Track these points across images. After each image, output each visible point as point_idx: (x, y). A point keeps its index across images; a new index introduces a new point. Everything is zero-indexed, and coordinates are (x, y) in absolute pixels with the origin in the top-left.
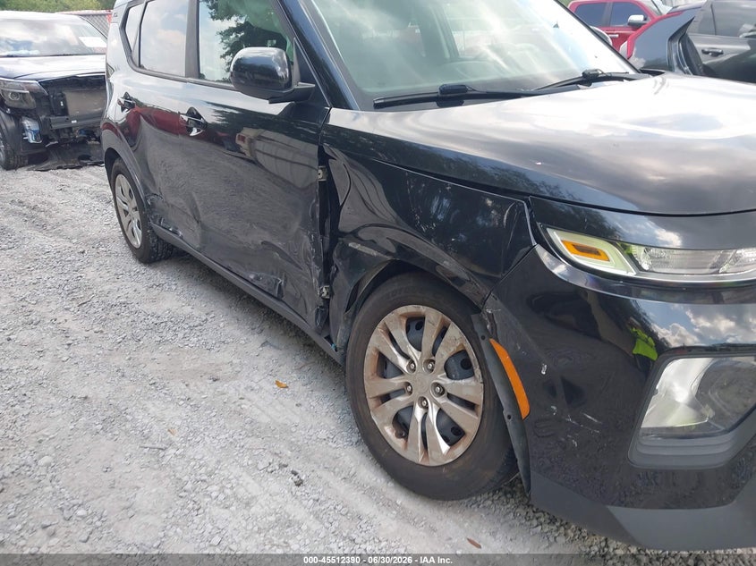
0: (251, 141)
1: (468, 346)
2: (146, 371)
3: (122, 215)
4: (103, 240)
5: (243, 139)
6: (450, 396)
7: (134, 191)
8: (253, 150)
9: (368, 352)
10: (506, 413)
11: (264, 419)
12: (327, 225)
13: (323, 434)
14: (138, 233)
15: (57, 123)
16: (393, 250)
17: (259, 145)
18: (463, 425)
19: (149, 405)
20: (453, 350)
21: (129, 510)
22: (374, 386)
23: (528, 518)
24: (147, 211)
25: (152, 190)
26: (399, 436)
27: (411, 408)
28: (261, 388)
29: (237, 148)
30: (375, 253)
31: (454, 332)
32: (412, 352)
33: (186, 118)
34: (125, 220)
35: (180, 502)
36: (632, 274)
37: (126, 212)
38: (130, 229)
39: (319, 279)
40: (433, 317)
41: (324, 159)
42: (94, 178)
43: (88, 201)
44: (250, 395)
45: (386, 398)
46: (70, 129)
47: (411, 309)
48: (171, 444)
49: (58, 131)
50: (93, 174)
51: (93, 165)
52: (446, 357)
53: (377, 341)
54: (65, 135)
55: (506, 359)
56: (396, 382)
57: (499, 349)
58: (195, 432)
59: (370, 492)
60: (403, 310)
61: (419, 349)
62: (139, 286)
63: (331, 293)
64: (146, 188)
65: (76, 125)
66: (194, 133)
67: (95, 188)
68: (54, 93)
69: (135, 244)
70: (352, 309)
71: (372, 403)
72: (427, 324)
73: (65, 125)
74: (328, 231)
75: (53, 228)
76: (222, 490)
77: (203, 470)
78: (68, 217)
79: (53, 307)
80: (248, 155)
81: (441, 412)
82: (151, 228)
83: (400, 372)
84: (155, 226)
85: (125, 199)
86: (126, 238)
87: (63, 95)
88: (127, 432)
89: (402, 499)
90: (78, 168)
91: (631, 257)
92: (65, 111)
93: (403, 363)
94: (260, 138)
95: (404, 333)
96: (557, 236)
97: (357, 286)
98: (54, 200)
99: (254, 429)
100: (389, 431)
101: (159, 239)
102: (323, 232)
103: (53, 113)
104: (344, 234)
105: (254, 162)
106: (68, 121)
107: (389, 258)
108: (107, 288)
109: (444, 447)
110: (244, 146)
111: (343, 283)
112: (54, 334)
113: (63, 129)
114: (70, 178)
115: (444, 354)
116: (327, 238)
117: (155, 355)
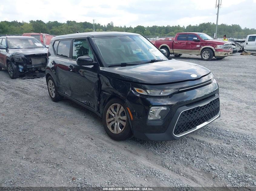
0: (83, 72)
1: (124, 110)
2: (58, 123)
3: (49, 89)
4: (43, 96)
5: (81, 71)
6: (122, 120)
7: (54, 84)
8: (83, 74)
9: (107, 114)
10: (129, 120)
11: (85, 131)
12: (99, 89)
13: (98, 133)
14: (54, 94)
15: (29, 66)
16: (111, 93)
17: (85, 73)
18: (124, 125)
19: (60, 128)
20: (122, 111)
21: (57, 144)
22: (108, 120)
23: (136, 143)
24: (57, 88)
25: (59, 83)
26: (112, 129)
27: (115, 124)
28: (84, 126)
29: (79, 73)
30: (108, 94)
31: (122, 108)
32: (115, 113)
33: (69, 67)
34: (50, 91)
35: (68, 143)
36: (147, 94)
37: (51, 89)
38: (52, 93)
39: (97, 100)
40: (118, 105)
41: (99, 76)
42: (38, 81)
43: (37, 87)
44: (82, 127)
45: (110, 122)
46: (32, 68)
47: (115, 104)
48: (65, 134)
49: (28, 69)
50: (38, 80)
51: (37, 78)
52: (121, 112)
53: (109, 111)
54: (30, 70)
55: (129, 110)
56: (112, 119)
57: (128, 108)
58: (70, 133)
59: (107, 141)
60: (113, 105)
61: (116, 112)
62: (54, 107)
63: (100, 103)
64: (57, 83)
65: (33, 67)
66: (71, 71)
67: (39, 84)
68: (28, 58)
69: (53, 97)
70: (104, 105)
71: (107, 124)
72: (118, 107)
73: (31, 67)
74: (99, 90)
75: (29, 94)
76: (76, 141)
77: (72, 138)
78: (33, 91)
79: (33, 111)
80: (82, 75)
81: (120, 123)
82: (58, 93)
83: (113, 117)
84: (59, 92)
85: (51, 86)
86: (50, 95)
87: (31, 59)
88: (55, 133)
89: (113, 142)
90: (33, 79)
91: (146, 92)
92: (31, 63)
93: (113, 115)
94: (85, 72)
95: (113, 109)
96: (135, 89)
97: (105, 100)
98: (28, 87)
99: (83, 132)
100: (110, 129)
101: (60, 95)
102: (98, 91)
103: (27, 64)
104: (102, 90)
105: (84, 77)
106: (32, 66)
107: (111, 95)
108: (46, 107)
109: (120, 130)
110: (81, 73)
111: (102, 101)
112: (35, 116)
113: (30, 68)
114: (31, 81)
115: (120, 112)
116: (99, 91)
117: (60, 120)
